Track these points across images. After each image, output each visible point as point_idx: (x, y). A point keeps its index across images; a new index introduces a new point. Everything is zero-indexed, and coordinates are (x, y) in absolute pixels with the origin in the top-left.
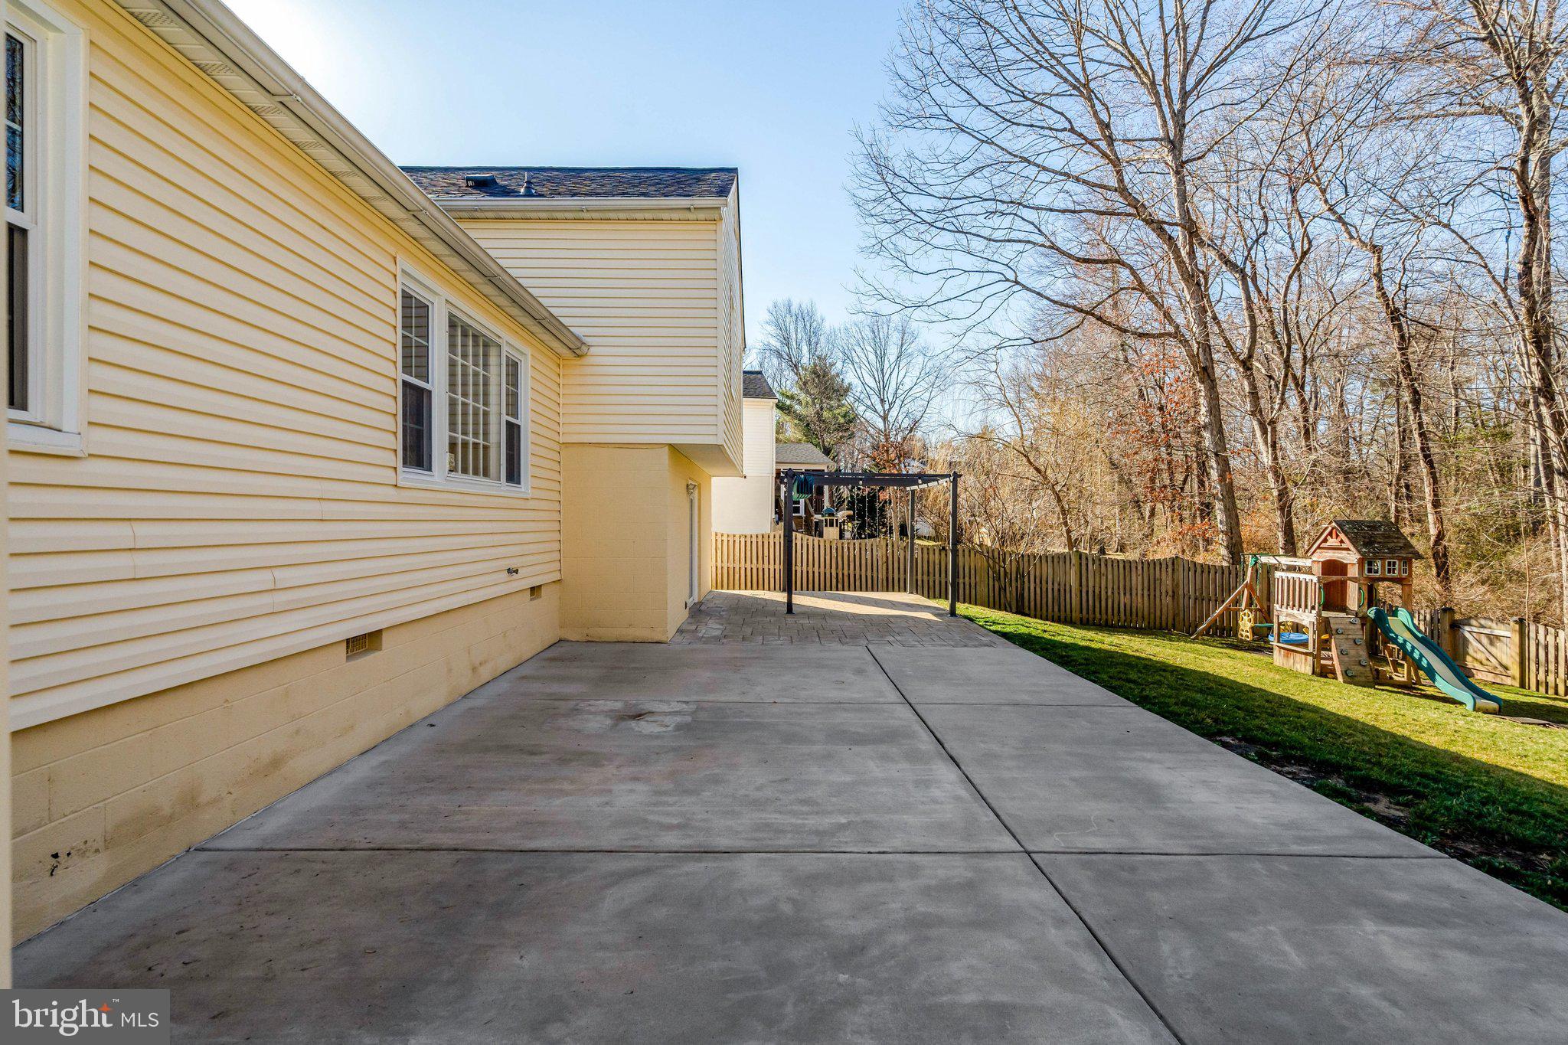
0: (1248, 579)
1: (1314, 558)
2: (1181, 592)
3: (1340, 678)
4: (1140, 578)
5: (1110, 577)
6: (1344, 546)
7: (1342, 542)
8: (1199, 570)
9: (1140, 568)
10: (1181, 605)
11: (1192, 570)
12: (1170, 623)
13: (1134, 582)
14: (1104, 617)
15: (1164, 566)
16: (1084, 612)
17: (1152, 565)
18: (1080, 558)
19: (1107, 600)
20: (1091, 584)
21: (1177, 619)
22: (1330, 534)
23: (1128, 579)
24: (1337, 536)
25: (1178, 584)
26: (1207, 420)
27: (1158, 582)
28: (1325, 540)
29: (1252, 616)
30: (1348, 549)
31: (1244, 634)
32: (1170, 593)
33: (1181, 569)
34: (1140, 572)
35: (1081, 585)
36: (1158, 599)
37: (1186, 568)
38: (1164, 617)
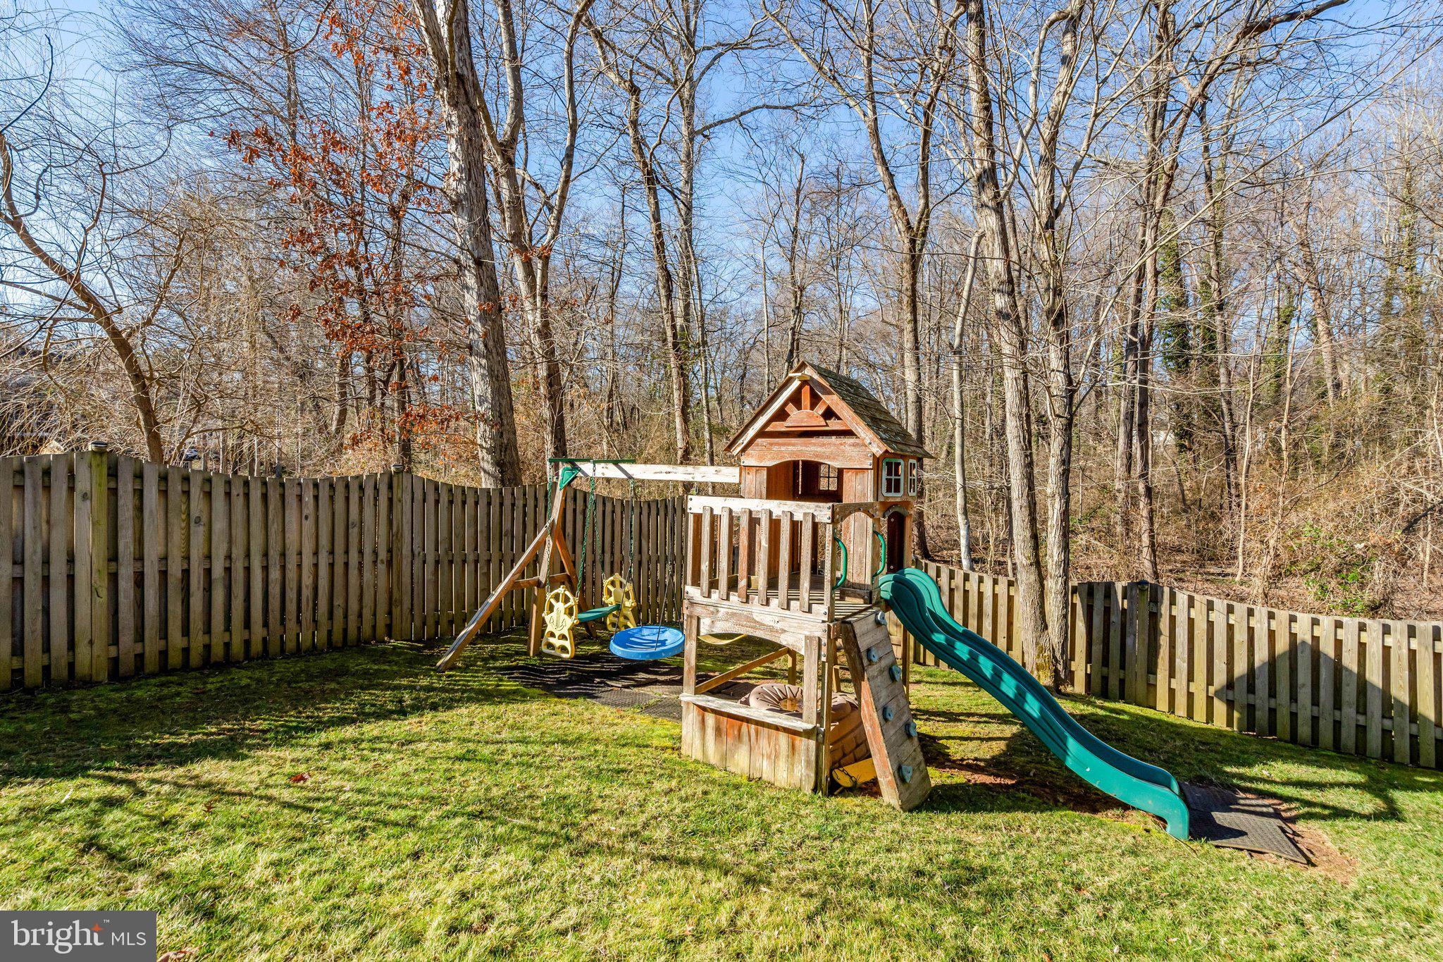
0: (555, 514)
1: (747, 460)
2: (406, 551)
3: (890, 795)
4: (308, 525)
5: (219, 525)
6: (834, 425)
7: (829, 414)
8: (444, 498)
9: (308, 498)
10: (406, 579)
11: (431, 498)
12: (381, 629)
13: (292, 536)
14: (198, 640)
15: (369, 492)
16: (127, 638)
17: (340, 489)
18: (113, 473)
19: (208, 589)
20: (153, 551)
21: (396, 611)
22: (796, 399)
23: (274, 528)
24: (815, 400)
25: (400, 531)
26: (461, 189)
27: (354, 532)
28: (781, 415)
29: (573, 601)
30: (848, 433)
31: (556, 642)
32: (383, 555)
33: (407, 497)
34: (309, 509)
35: (113, 557)
36: (353, 572)
37: (419, 496)
38: (367, 613)
